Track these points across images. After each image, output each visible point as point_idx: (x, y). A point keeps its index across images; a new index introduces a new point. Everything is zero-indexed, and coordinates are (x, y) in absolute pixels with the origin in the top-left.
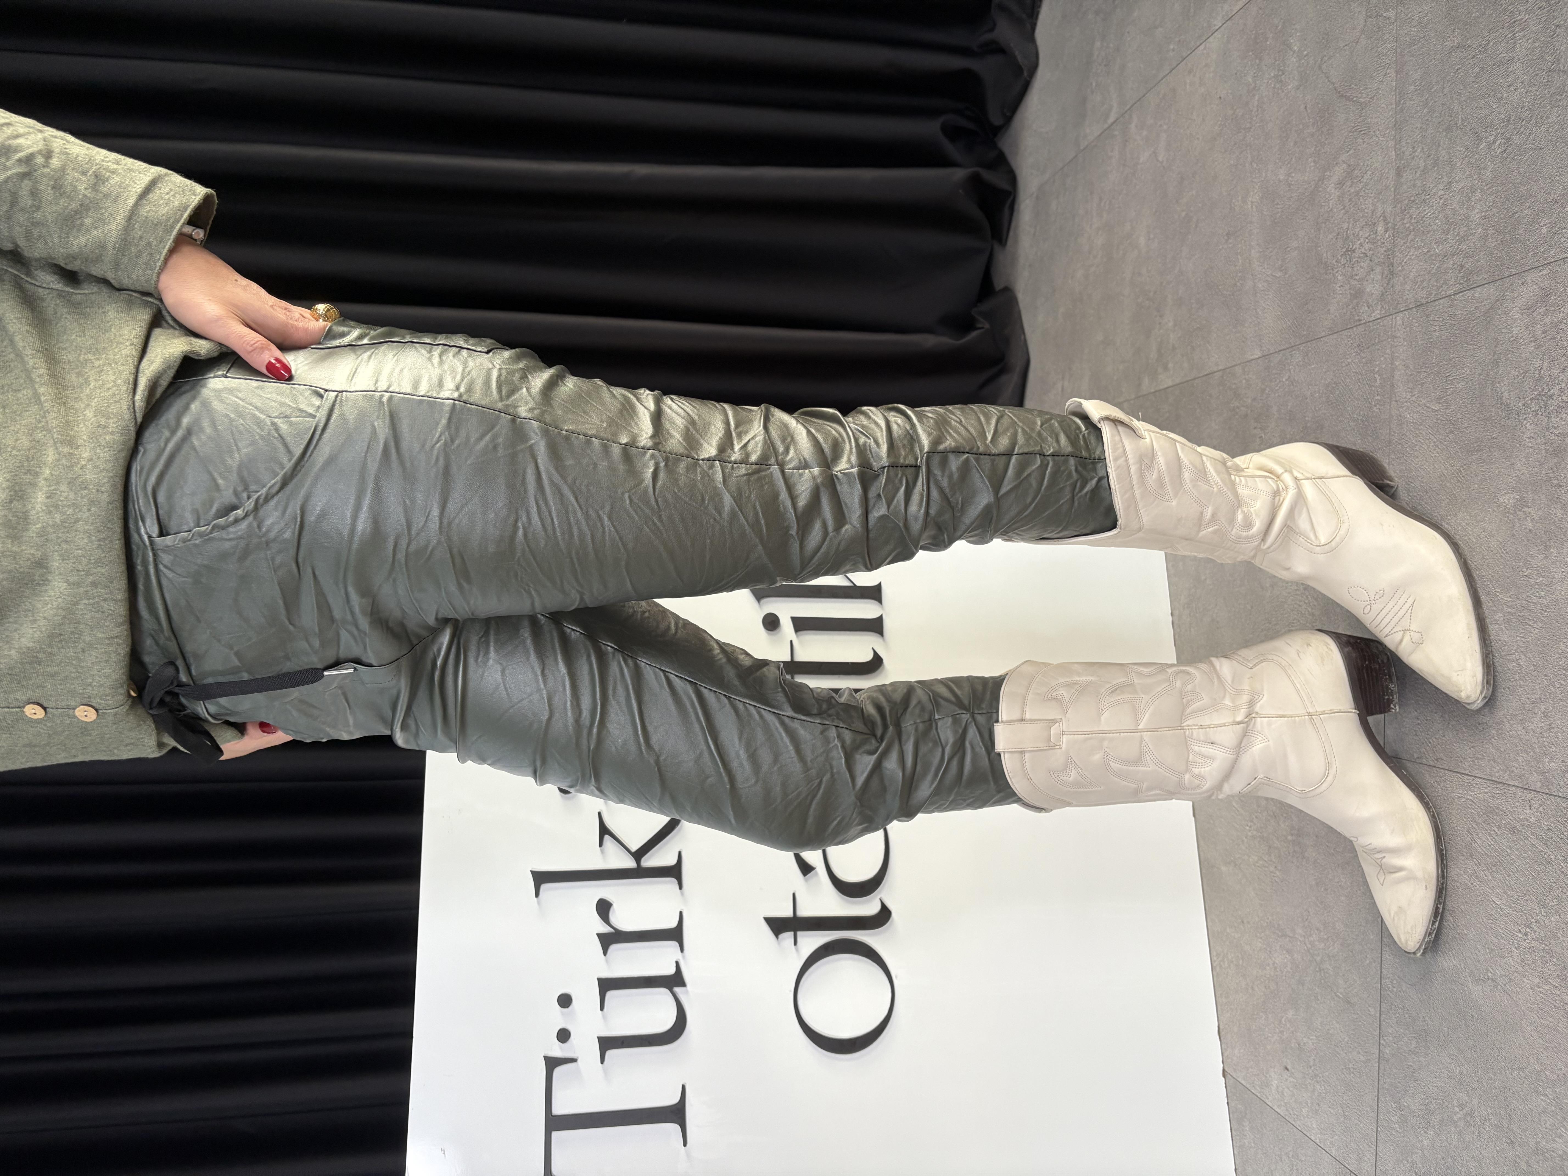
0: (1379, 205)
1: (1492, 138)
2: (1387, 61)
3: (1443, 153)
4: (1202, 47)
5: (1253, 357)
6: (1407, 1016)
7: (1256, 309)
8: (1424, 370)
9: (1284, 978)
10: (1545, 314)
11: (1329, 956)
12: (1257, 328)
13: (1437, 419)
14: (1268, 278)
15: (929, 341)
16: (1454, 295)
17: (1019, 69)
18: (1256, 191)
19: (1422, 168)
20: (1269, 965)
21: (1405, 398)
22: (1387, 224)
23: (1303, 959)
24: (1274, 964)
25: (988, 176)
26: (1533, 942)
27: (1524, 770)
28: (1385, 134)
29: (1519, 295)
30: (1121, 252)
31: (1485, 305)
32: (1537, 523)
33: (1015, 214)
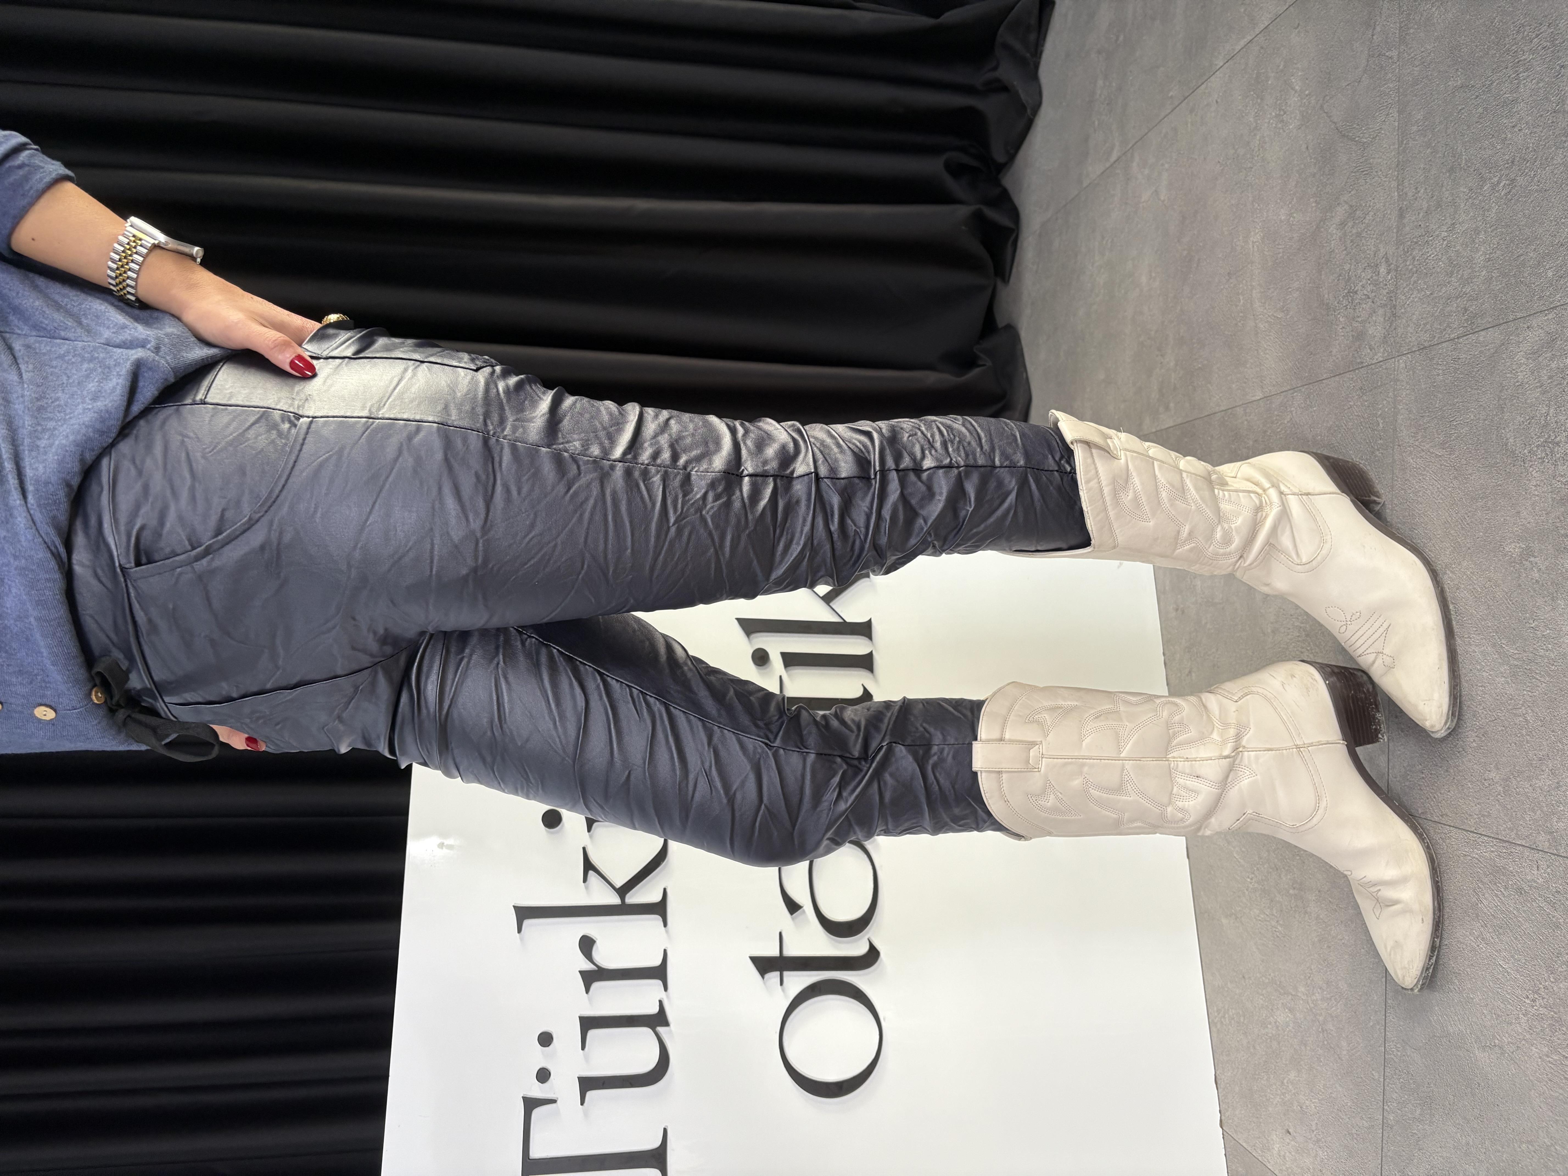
0: (1381, 246)
1: (1496, 179)
2: (1390, 101)
3: (1447, 194)
4: (1203, 86)
5: (1254, 399)
6: (1411, 1082)
7: (1257, 350)
8: (1428, 414)
9: (1286, 1037)
10: (1552, 359)
11: (1332, 1017)
12: (1258, 369)
13: (1441, 465)
14: (1269, 319)
15: (931, 378)
16: (1458, 338)
17: (1024, 107)
18: (1257, 231)
19: (1425, 209)
20: (1270, 1023)
21: (1408, 442)
22: (1389, 266)
23: (1305, 1019)
24: (1275, 1022)
25: (990, 213)
26: (1541, 1009)
27: (1531, 828)
28: (1387, 175)
29: (1525, 339)
30: (1123, 291)
31: (1489, 349)
32: (1543, 573)
33: (1018, 251)
